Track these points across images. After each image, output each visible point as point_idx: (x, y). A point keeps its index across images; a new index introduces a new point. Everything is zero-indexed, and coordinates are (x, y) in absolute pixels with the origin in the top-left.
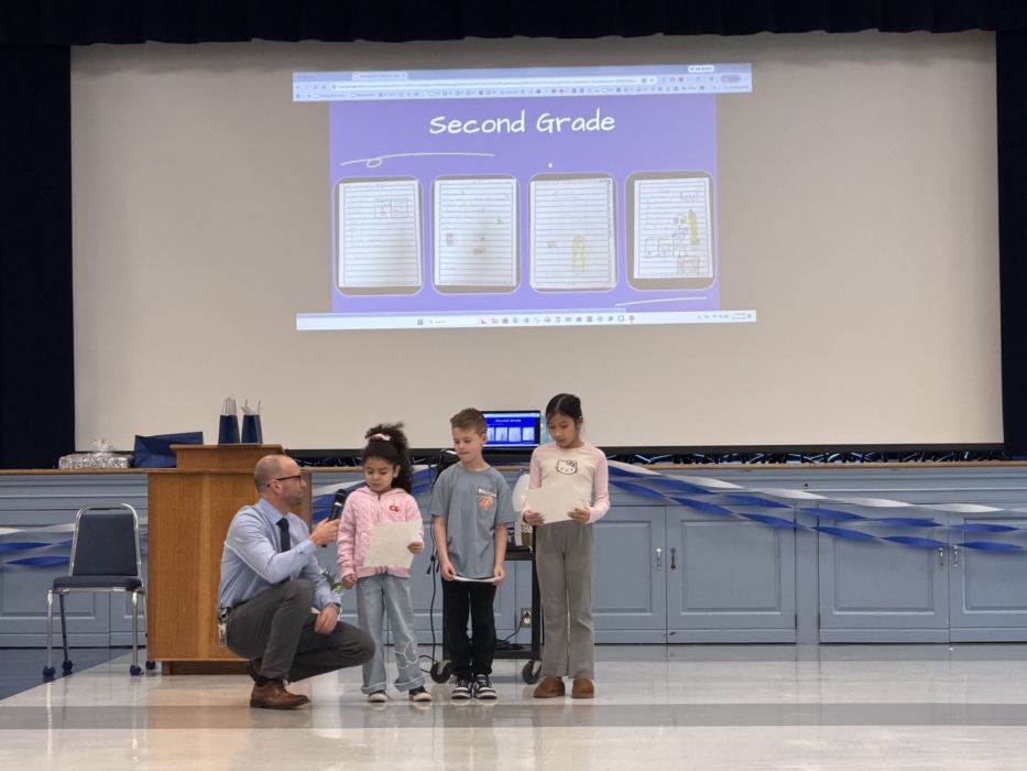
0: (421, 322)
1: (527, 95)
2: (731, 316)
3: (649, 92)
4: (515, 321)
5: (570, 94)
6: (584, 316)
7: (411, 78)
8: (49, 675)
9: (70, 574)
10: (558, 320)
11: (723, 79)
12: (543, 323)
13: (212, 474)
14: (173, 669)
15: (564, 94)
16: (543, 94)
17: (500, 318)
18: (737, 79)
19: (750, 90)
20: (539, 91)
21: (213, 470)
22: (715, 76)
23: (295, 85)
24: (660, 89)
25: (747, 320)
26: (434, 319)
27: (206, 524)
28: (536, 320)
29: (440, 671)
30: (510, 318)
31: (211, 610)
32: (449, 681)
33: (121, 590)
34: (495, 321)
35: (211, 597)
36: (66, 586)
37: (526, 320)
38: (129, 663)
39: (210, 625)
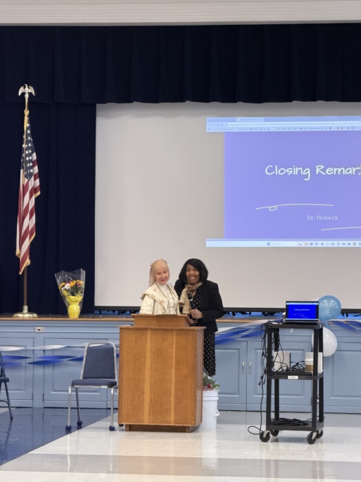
0: (268, 244)
1: (324, 130)
4: (317, 244)
5: (346, 129)
6: (352, 242)
7: (266, 121)
8: (69, 430)
9: (81, 378)
10: (338, 244)
12: (330, 246)
13: (152, 329)
14: (131, 428)
15: (344, 129)
16: (332, 130)
17: (309, 242)
20: (330, 128)
21: (152, 327)
23: (207, 124)
26: (275, 242)
27: (148, 354)
28: (328, 244)
29: (265, 436)
30: (314, 242)
31: (151, 398)
32: (270, 440)
33: (106, 387)
34: (306, 244)
35: (151, 392)
36: (78, 384)
37: (322, 244)
38: (109, 424)
39: (150, 406)
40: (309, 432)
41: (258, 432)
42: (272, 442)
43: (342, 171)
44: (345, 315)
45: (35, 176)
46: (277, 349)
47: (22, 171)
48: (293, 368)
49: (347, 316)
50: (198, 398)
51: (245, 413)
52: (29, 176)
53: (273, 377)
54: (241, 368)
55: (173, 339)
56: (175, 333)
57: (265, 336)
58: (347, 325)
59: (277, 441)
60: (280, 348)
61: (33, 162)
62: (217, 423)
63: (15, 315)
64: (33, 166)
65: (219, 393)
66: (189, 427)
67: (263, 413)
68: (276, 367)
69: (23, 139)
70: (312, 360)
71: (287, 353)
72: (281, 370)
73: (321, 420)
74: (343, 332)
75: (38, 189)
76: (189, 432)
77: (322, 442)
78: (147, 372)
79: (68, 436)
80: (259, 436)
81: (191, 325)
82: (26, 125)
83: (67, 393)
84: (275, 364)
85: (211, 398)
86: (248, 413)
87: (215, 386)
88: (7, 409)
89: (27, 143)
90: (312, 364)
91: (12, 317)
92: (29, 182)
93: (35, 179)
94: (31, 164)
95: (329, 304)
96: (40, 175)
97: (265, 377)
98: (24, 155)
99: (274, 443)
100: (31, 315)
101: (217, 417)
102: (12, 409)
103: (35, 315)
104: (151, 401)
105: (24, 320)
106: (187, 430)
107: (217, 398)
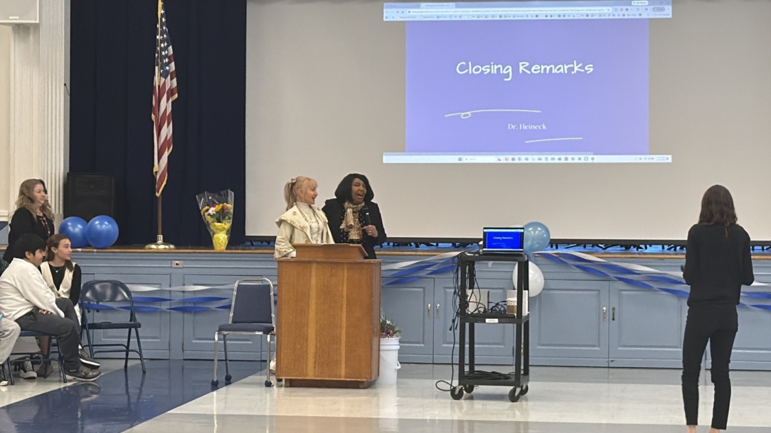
0: (460, 159)
1: (530, 18)
2: (656, 159)
3: (607, 17)
4: (519, 159)
5: (557, 18)
6: (563, 157)
7: (457, 7)
8: (215, 386)
9: (230, 322)
10: (547, 159)
11: (653, 9)
12: (537, 161)
13: (318, 263)
14: (292, 384)
15: (553, 18)
16: (539, 18)
17: (510, 157)
18: (662, 10)
19: (670, 16)
20: (537, 16)
21: (319, 260)
22: (648, 7)
23: (385, 10)
24: (614, 15)
25: (666, 161)
26: (469, 157)
27: (313, 293)
28: (533, 158)
29: (457, 392)
30: (516, 157)
31: (316, 346)
32: (463, 398)
33: (261, 333)
34: (507, 159)
35: (316, 339)
36: (226, 330)
37: (527, 159)
38: (264, 378)
39: (315, 357)
40: (512, 388)
41: (448, 387)
42: (465, 399)
43: (551, 68)
44: (554, 247)
45: (171, 74)
46: (472, 287)
47: (157, 68)
48: (492, 309)
49: (557, 248)
50: (375, 347)
51: (431, 366)
52: (164, 75)
53: (467, 320)
54: (426, 311)
55: (344, 274)
56: (346, 266)
57: (457, 271)
58: (557, 257)
59: (471, 398)
60: (476, 286)
61: (169, 58)
62: (398, 377)
63: (147, 246)
64: (170, 62)
65: (400, 342)
66: (363, 382)
67: (454, 366)
68: (471, 308)
69: (157, 29)
70: (516, 299)
71: (484, 292)
72: (477, 312)
73: (527, 372)
74: (553, 268)
75: (176, 90)
76: (364, 388)
77: (526, 400)
78: (312, 315)
79: (215, 393)
80: (449, 393)
81: (366, 258)
82: (161, 11)
83: (213, 342)
84: (470, 304)
85: (390, 347)
86: (436, 366)
87: (395, 333)
88: (139, 362)
89: (162, 35)
90: (516, 304)
91: (143, 248)
92: (164, 81)
93: (171, 79)
94: (167, 60)
95: (535, 233)
96: (177, 74)
97: (458, 320)
98: (158, 48)
99: (467, 401)
100: (167, 247)
101: (398, 370)
102: (145, 361)
103: (172, 246)
104: (316, 350)
105: (158, 252)
106: (360, 386)
107: (398, 347)
